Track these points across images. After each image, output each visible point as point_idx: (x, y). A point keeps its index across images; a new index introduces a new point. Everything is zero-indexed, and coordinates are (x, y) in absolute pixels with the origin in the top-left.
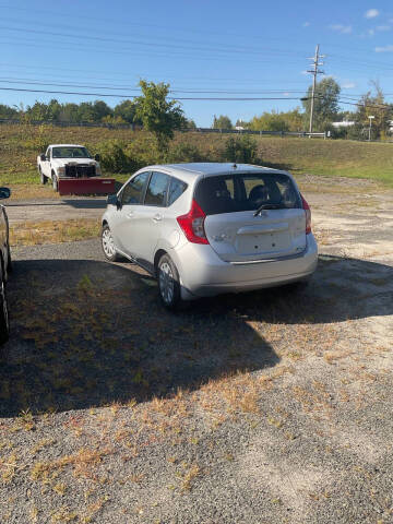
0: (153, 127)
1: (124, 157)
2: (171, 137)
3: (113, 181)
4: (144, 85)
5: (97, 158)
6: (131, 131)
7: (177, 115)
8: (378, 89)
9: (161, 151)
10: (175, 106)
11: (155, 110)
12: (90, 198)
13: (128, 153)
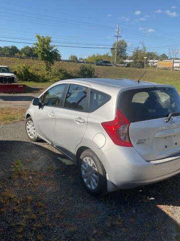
0: (44, 58)
1: (28, 73)
2: (53, 64)
3: (24, 85)
4: (39, 37)
5: (15, 73)
6: (31, 60)
7: (55, 53)
8: (144, 46)
9: (48, 70)
10: (55, 48)
11: (44, 50)
12: (12, 95)
13: (30, 71)
